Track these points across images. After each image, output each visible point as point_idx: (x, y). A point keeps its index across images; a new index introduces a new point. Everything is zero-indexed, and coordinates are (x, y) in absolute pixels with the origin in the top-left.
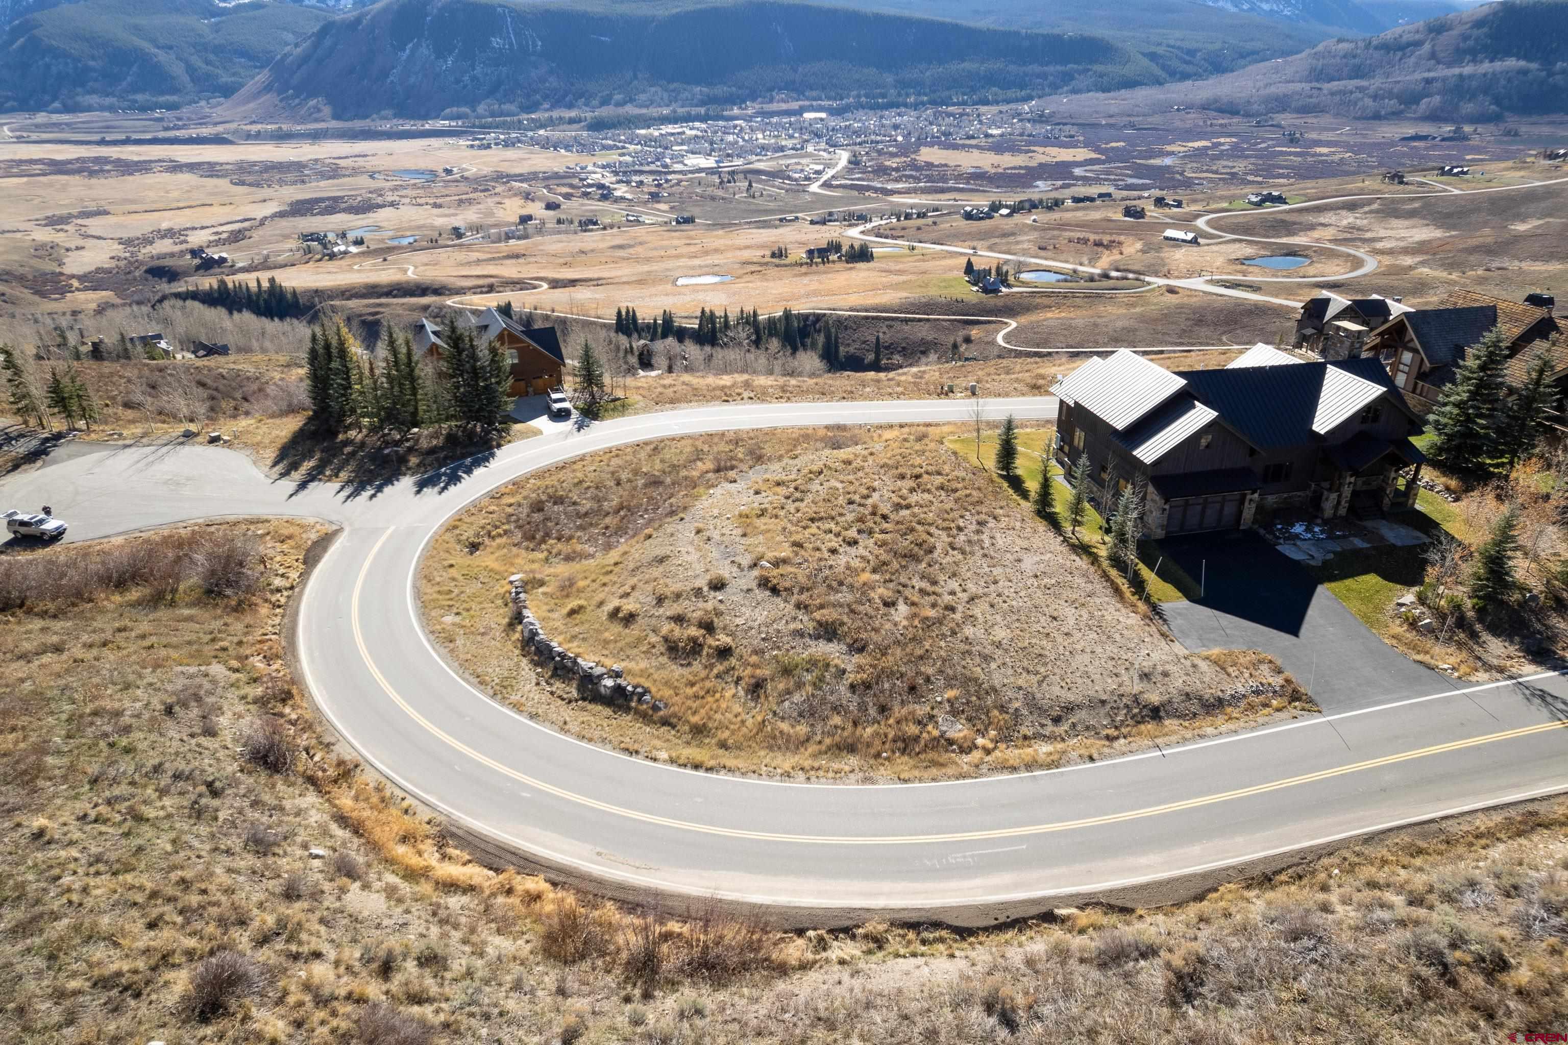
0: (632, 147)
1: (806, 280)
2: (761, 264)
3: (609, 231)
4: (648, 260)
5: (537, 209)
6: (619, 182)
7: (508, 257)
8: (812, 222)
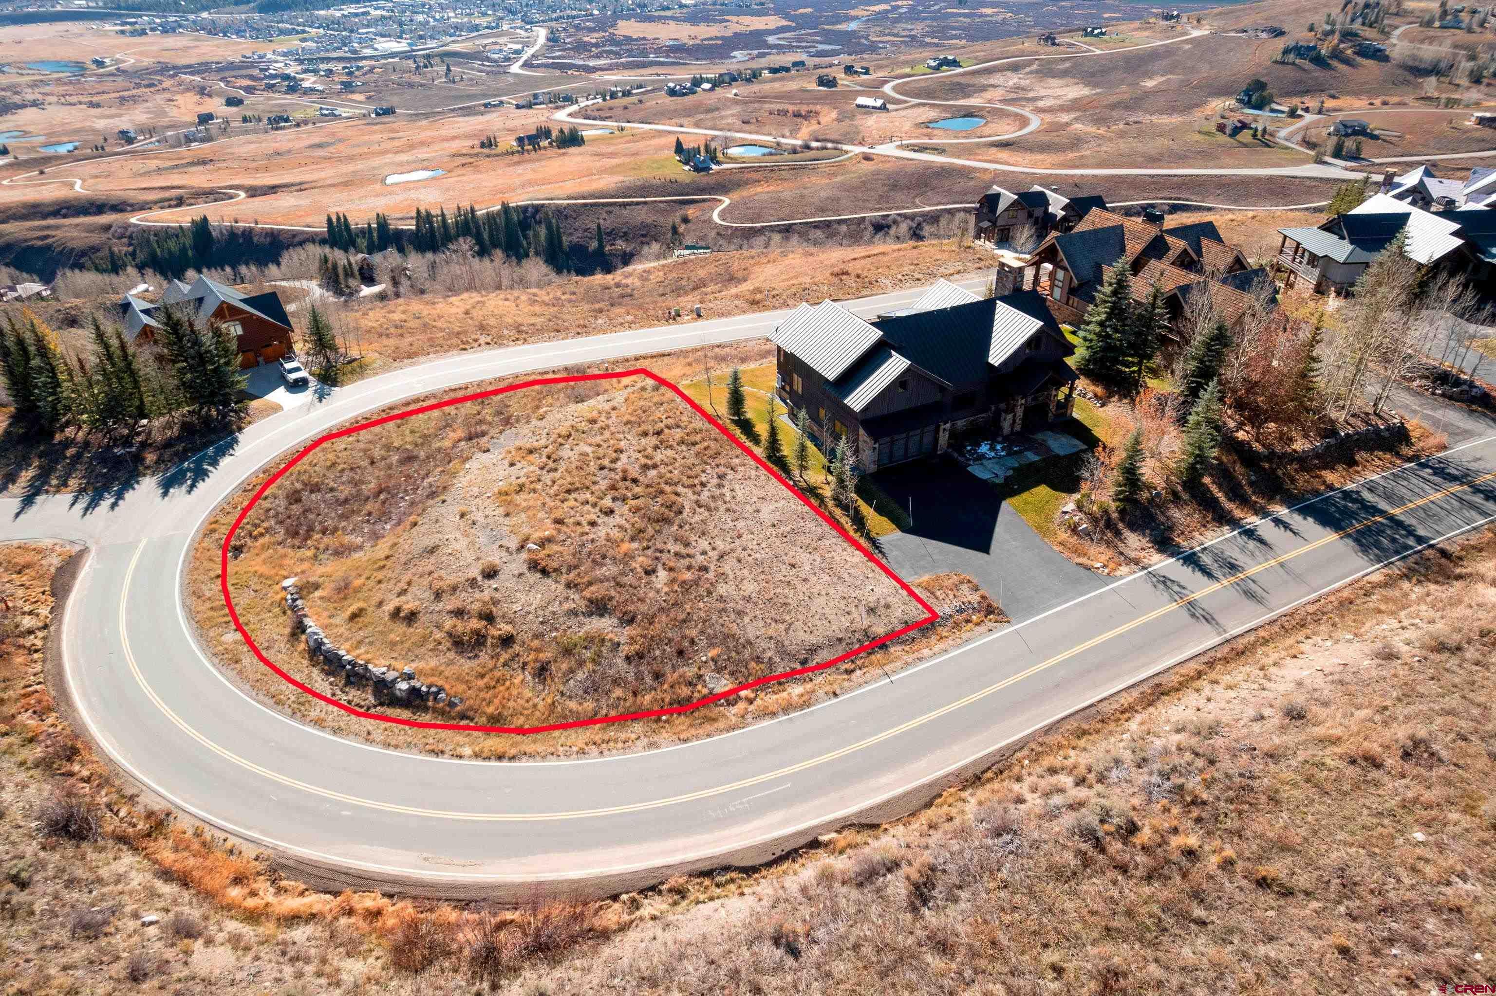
0: (313, 31)
1: (519, 169)
2: (471, 156)
3: (303, 128)
4: (351, 158)
5: (216, 106)
6: (305, 71)
7: (193, 164)
8: (518, 107)
